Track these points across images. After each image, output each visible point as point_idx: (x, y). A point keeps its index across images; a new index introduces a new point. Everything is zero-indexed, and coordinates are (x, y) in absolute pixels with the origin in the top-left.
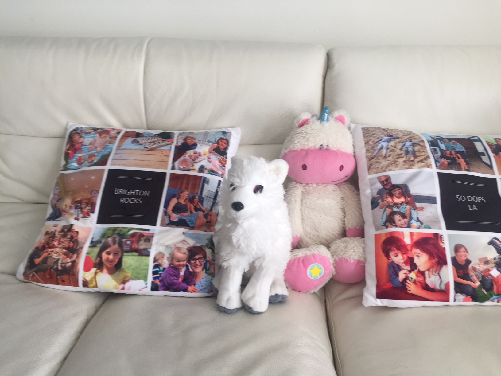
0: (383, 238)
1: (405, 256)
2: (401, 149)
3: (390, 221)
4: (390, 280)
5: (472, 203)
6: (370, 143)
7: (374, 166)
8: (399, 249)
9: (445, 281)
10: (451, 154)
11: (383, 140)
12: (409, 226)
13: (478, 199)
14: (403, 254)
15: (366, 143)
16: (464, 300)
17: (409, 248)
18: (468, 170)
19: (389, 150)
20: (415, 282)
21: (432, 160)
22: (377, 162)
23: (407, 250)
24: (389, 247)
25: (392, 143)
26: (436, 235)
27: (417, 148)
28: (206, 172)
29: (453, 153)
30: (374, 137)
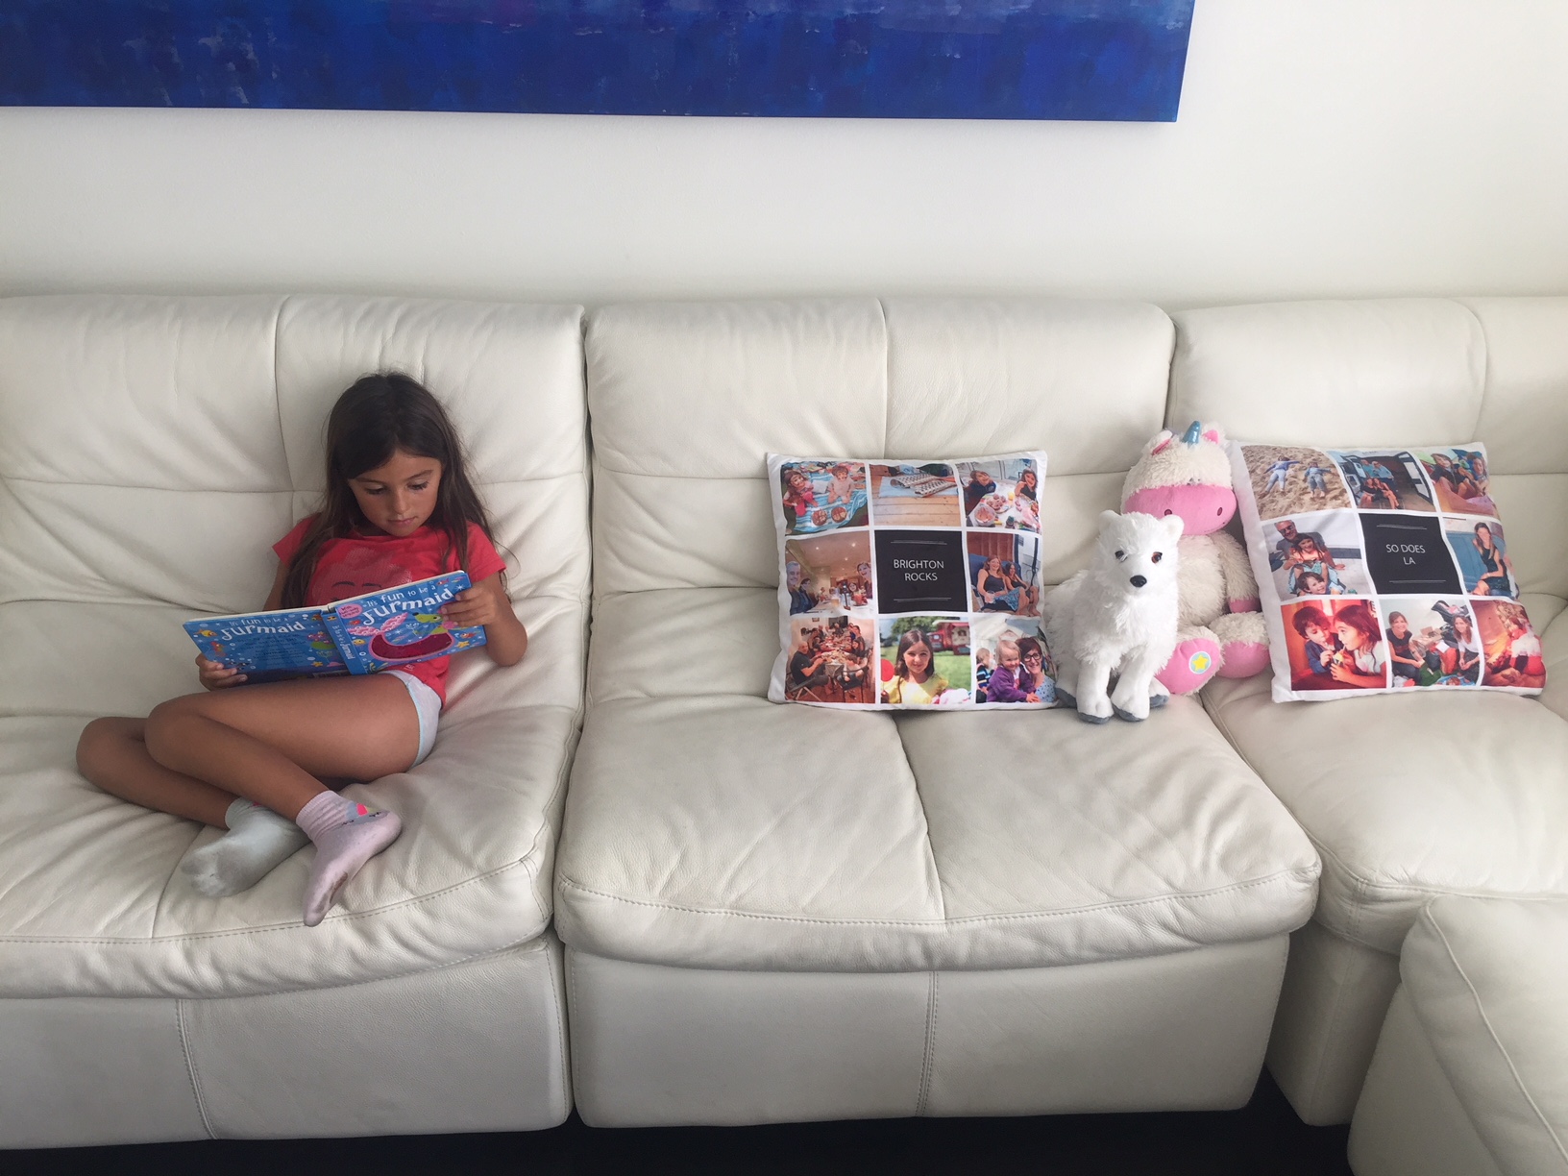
0: (1295, 610)
1: (1327, 632)
2: (1305, 481)
3: (1301, 586)
4: (1309, 665)
5: (1408, 555)
6: (1258, 471)
7: (1267, 507)
8: (1317, 624)
9: (1380, 662)
10: (1374, 484)
11: (1277, 467)
12: (1328, 592)
13: (1416, 549)
16: (1405, 685)
17: (1331, 621)
18: (1399, 508)
19: (1287, 483)
20: (1341, 665)
23: (1329, 624)
24: (1303, 622)
25: (1290, 471)
27: (1327, 477)
28: (1017, 526)
29: (1378, 482)
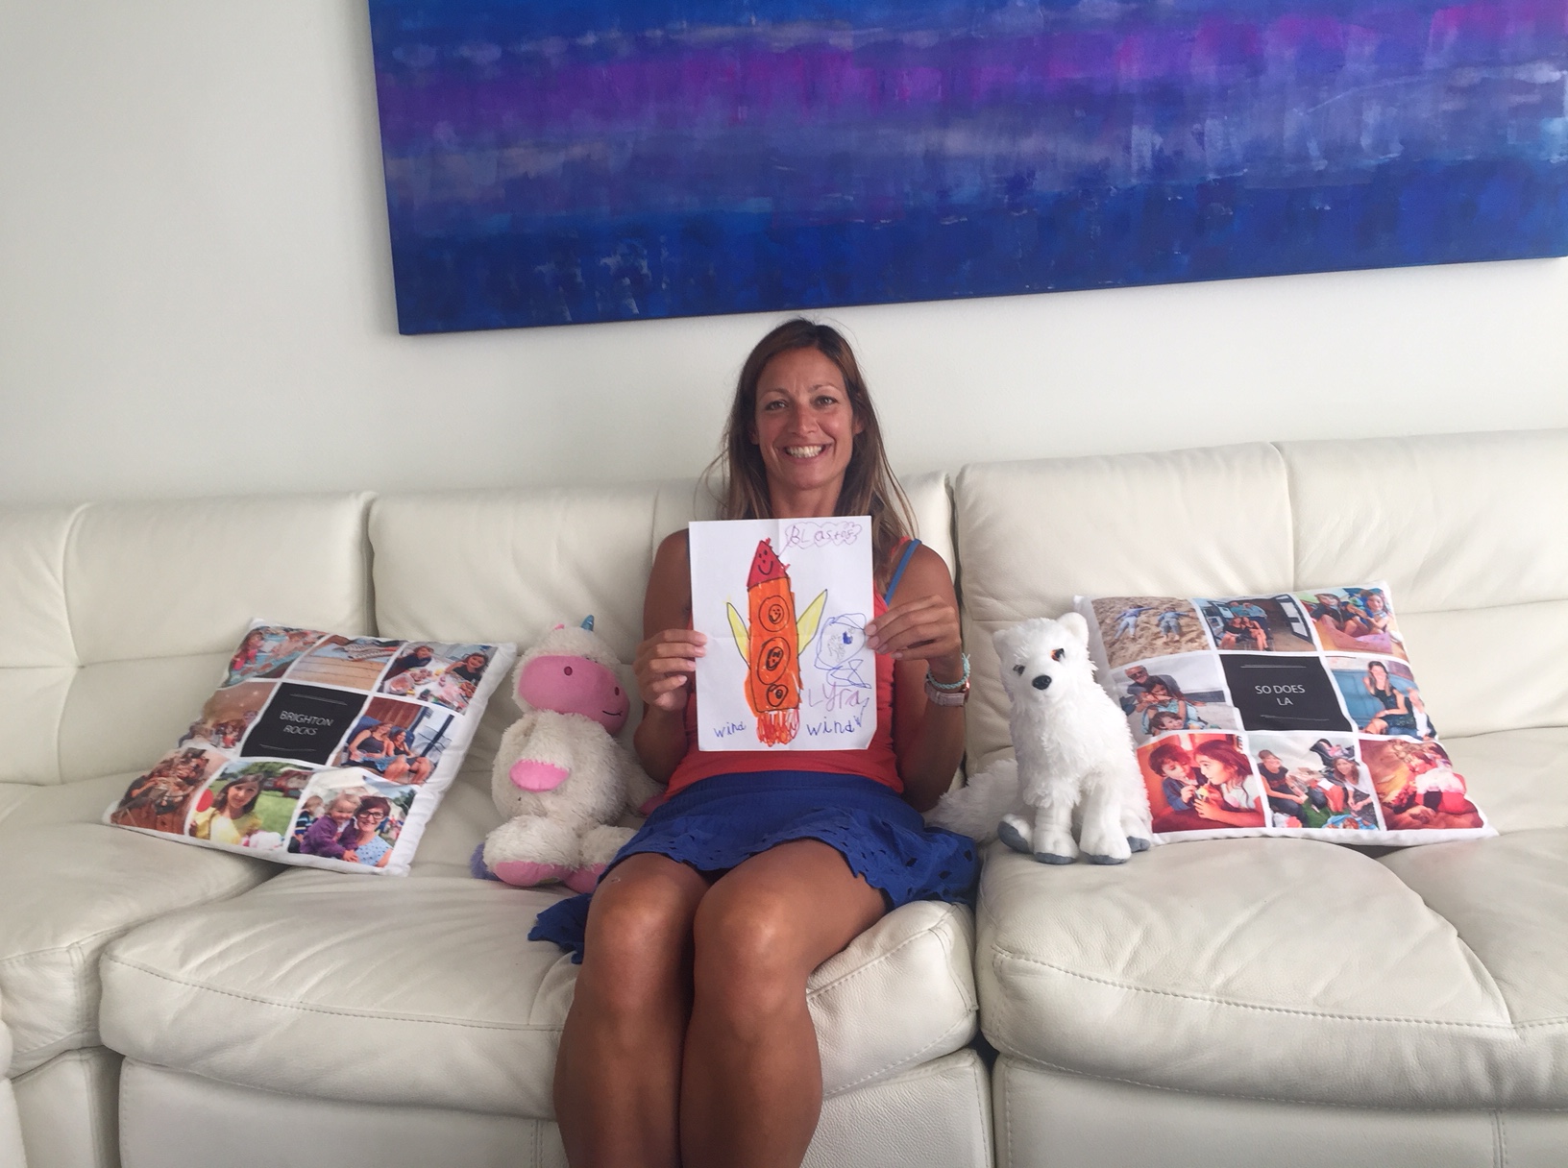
0: (1150, 750)
1: (1187, 767)
2: (1158, 625)
3: (1156, 725)
4: (1169, 801)
5: (1284, 695)
6: (1108, 621)
7: (1117, 654)
8: (1175, 760)
9: (1253, 797)
10: (1243, 622)
11: (1128, 614)
12: (1186, 727)
13: (1292, 689)
14: (1182, 765)
15: (1101, 623)
16: (1290, 825)
17: (1191, 756)
18: (1268, 648)
19: (1138, 629)
20: (1207, 800)
21: (1209, 638)
22: (1123, 648)
23: (1188, 758)
24: (1160, 759)
25: (1143, 617)
26: (1230, 737)
27: (1183, 622)
28: (432, 700)
29: (1246, 619)
30: (1112, 612)
